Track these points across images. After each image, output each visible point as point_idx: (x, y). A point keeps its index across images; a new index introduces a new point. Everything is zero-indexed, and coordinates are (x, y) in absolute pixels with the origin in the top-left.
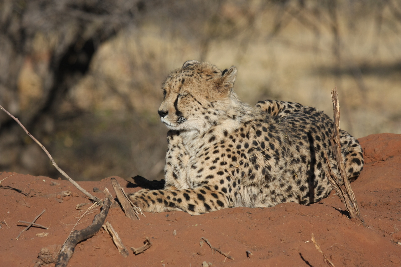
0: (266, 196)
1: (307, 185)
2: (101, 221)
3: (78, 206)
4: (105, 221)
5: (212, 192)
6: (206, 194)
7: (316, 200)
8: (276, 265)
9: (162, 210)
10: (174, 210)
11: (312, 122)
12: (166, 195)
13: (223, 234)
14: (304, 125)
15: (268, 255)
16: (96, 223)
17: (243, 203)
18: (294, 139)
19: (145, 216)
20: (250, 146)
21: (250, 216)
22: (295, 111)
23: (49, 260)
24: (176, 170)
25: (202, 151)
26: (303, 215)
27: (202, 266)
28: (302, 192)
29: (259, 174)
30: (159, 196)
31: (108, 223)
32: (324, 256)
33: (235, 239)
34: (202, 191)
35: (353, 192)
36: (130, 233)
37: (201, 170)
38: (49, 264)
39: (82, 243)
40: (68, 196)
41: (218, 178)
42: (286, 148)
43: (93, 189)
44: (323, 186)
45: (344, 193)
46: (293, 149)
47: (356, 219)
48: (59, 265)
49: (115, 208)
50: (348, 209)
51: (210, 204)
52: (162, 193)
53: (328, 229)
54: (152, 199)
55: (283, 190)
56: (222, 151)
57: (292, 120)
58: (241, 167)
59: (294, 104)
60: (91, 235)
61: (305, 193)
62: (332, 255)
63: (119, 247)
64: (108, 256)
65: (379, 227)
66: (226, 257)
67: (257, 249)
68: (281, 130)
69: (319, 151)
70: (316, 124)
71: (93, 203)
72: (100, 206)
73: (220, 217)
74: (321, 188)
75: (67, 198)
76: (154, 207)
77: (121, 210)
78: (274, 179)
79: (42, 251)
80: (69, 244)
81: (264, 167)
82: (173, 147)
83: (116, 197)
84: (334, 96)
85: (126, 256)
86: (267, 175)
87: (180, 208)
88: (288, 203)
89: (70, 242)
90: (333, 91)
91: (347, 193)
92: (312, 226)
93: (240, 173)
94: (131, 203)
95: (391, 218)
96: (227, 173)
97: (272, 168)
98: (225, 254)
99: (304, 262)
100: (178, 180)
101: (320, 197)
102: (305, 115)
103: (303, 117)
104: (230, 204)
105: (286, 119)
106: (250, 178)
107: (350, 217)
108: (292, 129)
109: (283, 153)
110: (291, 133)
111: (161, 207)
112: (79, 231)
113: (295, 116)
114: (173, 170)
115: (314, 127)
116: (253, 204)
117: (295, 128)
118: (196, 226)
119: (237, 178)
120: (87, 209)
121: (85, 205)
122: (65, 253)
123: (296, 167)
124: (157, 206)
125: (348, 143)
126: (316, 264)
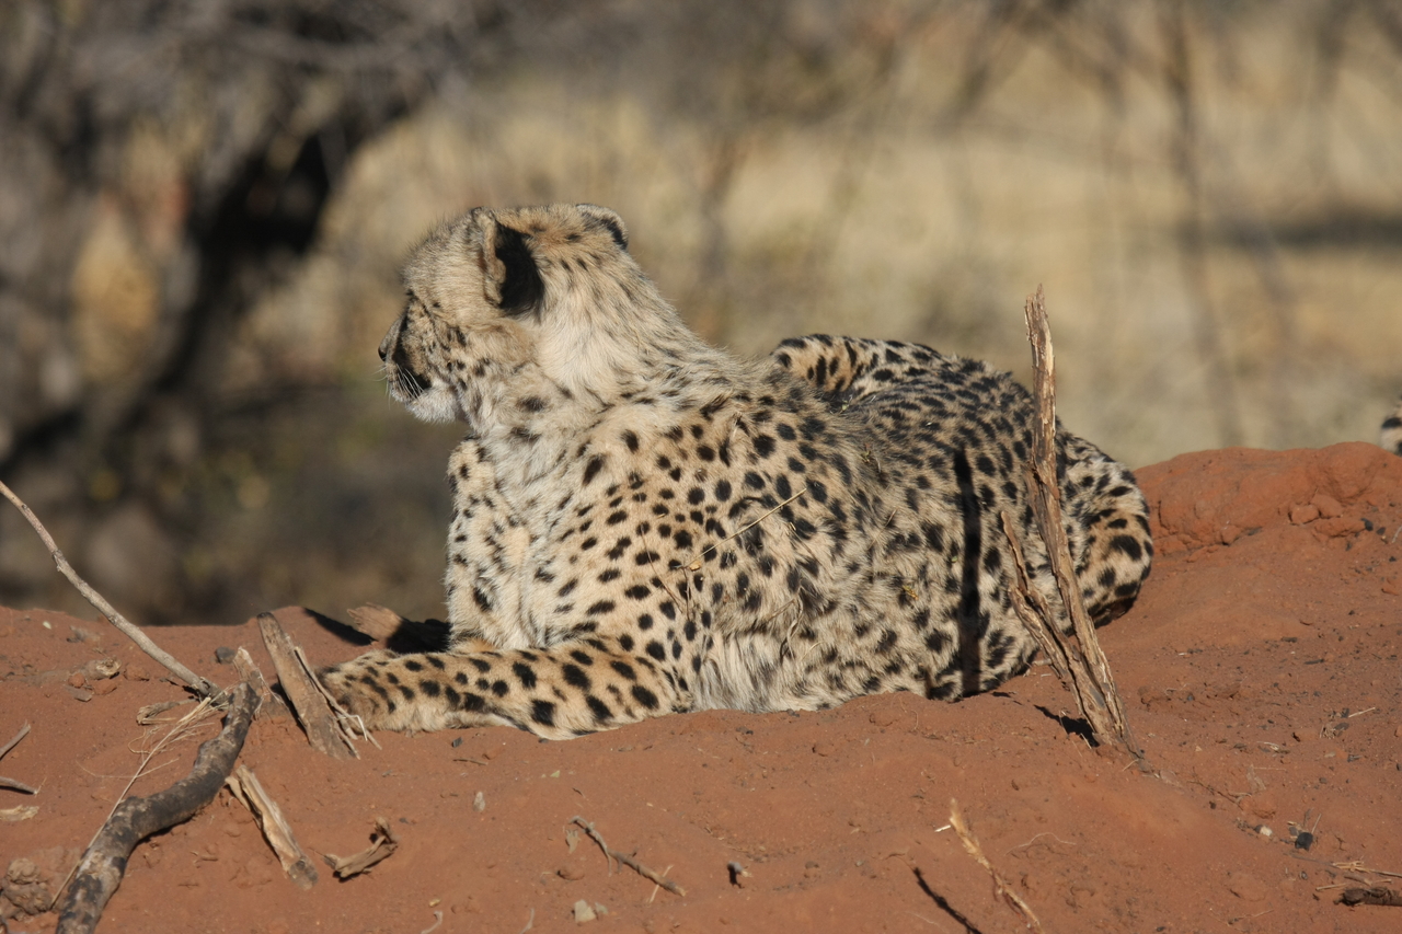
0: (809, 669)
1: (951, 628)
2: (221, 765)
3: (143, 710)
4: (238, 761)
5: (612, 659)
6: (595, 666)
7: (986, 682)
8: (832, 909)
9: (441, 721)
10: (482, 721)
11: (964, 410)
12: (451, 671)
13: (650, 805)
14: (935, 421)
15: (806, 876)
16: (205, 772)
17: (728, 693)
18: (898, 466)
19: (378, 746)
20: (737, 492)
21: (747, 743)
22: (912, 372)
23: (38, 902)
24: (484, 579)
25: (568, 518)
26: (933, 737)
27: (572, 915)
28: (936, 654)
29: (775, 588)
30: (429, 673)
31: (244, 770)
32: (993, 877)
33: (692, 823)
34: (577, 655)
35: (1102, 654)
36: (322, 805)
37: (571, 586)
38: (38, 916)
39: (154, 840)
40: (112, 677)
41: (630, 609)
42: (870, 498)
43: (216, 652)
44: (1008, 633)
45: (1071, 658)
46: (893, 499)
47: (1117, 749)
48: (70, 920)
49: (274, 719)
50: (1085, 713)
51: (608, 699)
52: (438, 664)
53: (1017, 784)
54: (403, 682)
55: (867, 648)
56: (637, 513)
57: (893, 405)
58: (711, 569)
59: (911, 350)
60: (185, 814)
61: (944, 658)
62: (1026, 876)
63: (282, 852)
64: (244, 886)
65: (1194, 775)
66: (658, 886)
67: (767, 856)
68: (848, 436)
69: (988, 511)
70: (979, 416)
71: (198, 700)
72: (222, 710)
73: (640, 747)
74: (1003, 640)
75: (106, 683)
76: (412, 712)
77: (294, 723)
78: (832, 606)
79: (12, 872)
80: (107, 846)
81: (794, 565)
82: (469, 504)
83: (275, 681)
84: (1035, 321)
85: (308, 886)
86: (806, 592)
87: (504, 716)
88: (887, 695)
89: (110, 838)
90: (1029, 304)
91: (1083, 658)
92: (962, 772)
93: (707, 588)
94: (328, 701)
95: (1238, 741)
96: (660, 591)
97: (820, 568)
98: (655, 875)
99: (931, 899)
100: (494, 614)
101: (998, 669)
102: (942, 387)
103: (933, 394)
104: (678, 699)
105: (874, 401)
106: (746, 605)
107: (1094, 743)
108: (891, 434)
109: (859, 514)
110: (889, 446)
111: (434, 710)
112: (142, 801)
113: (908, 390)
114: (472, 578)
115: (970, 425)
116: (761, 699)
117: (902, 432)
118: (553, 778)
119: (698, 606)
120: (175, 721)
121: (170, 708)
122: (94, 876)
123: (907, 564)
124: (421, 708)
125: (1095, 483)
126: (971, 906)
